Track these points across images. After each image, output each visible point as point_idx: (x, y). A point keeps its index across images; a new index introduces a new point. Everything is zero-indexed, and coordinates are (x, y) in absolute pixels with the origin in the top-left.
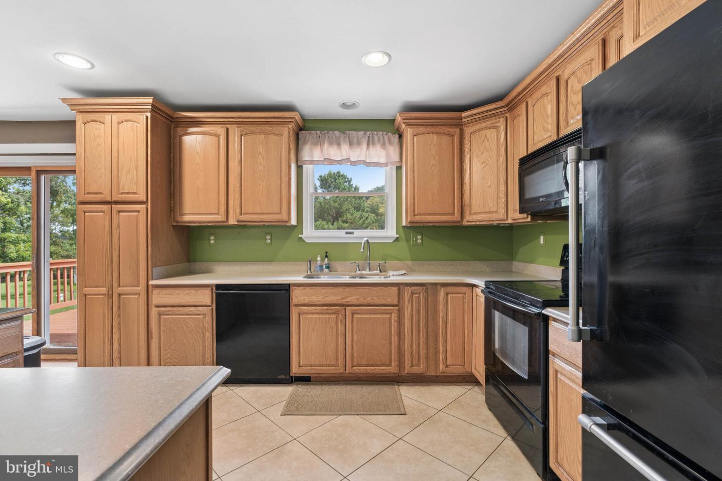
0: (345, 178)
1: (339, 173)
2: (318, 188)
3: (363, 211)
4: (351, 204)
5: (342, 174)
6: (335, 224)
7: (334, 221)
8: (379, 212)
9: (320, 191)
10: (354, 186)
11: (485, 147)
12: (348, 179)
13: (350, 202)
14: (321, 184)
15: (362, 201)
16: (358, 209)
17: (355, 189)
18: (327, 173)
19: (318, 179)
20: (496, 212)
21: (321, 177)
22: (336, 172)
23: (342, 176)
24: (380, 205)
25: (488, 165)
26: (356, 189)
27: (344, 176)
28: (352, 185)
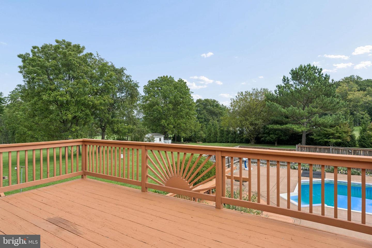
0: (315, 70)
1: (309, 65)
2: (290, 80)
3: (334, 96)
4: (321, 91)
5: (312, 66)
6: (306, 108)
7: (304, 107)
8: (347, 98)
9: (291, 82)
10: (324, 76)
12: (318, 70)
13: (320, 90)
14: (292, 77)
15: (332, 88)
16: (328, 95)
17: (325, 78)
18: (298, 67)
19: (290, 73)
21: (292, 71)
22: (306, 65)
23: (312, 68)
24: (349, 93)
26: (327, 77)
27: (314, 68)
28: (322, 74)
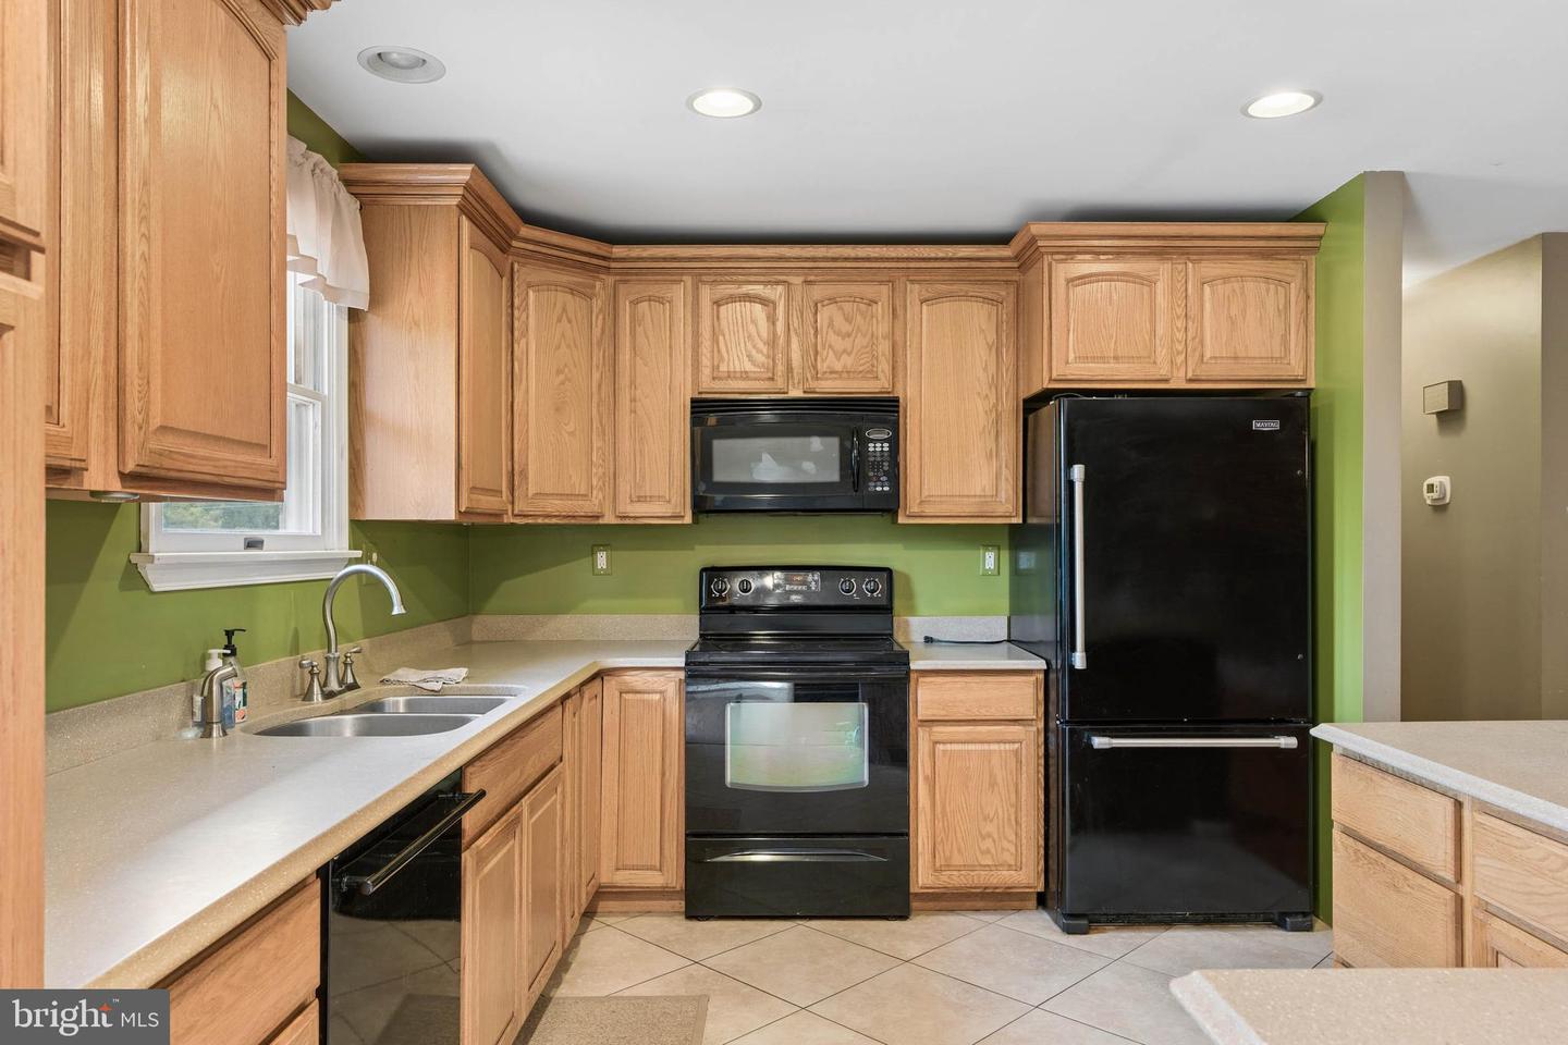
11: (563, 335)
20: (585, 496)
25: (570, 380)
